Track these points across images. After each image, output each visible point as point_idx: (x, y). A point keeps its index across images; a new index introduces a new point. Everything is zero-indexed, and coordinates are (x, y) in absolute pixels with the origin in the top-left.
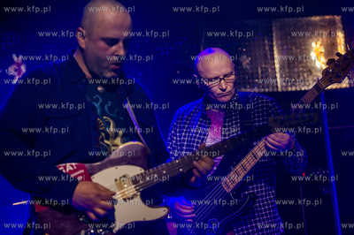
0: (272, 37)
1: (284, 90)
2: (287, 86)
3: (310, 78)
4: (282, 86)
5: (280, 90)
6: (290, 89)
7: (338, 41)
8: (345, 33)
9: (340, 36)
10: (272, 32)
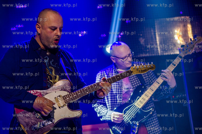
0: (155, 28)
1: (162, 54)
2: (163, 53)
3: (175, 48)
4: (161, 53)
5: (160, 54)
6: (165, 54)
7: (188, 29)
8: (192, 25)
9: (189, 27)
10: (155, 26)
